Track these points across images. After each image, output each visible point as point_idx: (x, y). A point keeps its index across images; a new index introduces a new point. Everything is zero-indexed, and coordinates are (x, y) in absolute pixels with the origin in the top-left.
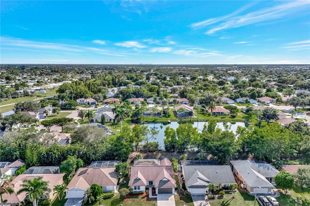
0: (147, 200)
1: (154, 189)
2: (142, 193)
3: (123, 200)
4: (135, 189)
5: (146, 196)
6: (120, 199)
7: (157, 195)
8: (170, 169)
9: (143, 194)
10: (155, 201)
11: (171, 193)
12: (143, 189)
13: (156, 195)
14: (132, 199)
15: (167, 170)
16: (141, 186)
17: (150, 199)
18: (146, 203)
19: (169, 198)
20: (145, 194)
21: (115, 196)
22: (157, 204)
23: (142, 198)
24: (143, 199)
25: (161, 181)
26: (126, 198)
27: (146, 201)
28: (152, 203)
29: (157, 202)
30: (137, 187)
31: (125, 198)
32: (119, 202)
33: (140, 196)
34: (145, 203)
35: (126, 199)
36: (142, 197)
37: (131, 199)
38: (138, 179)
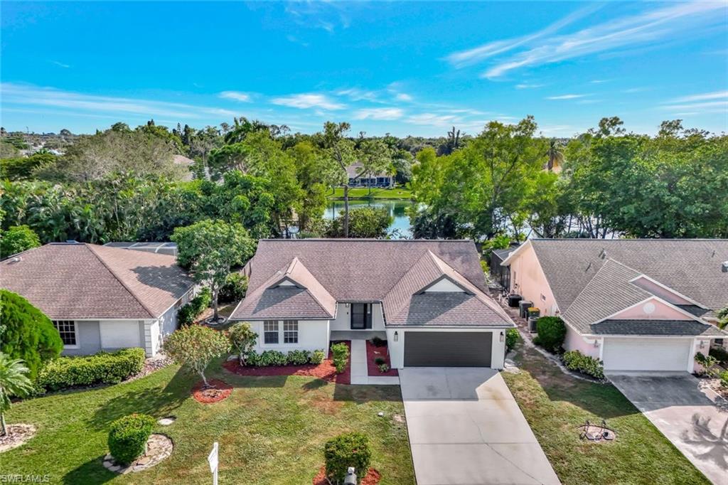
0: (338, 397)
1: (379, 344)
2: (308, 363)
3: (183, 400)
4: (267, 341)
5: (331, 376)
6: (167, 390)
7: (397, 374)
8: (460, 253)
9: (316, 365)
10: (388, 404)
11: (483, 361)
12: (314, 338)
13: (395, 373)
14: (247, 390)
15: (447, 257)
16: (303, 319)
17: (355, 392)
18: (333, 412)
19: (480, 390)
20: (325, 368)
21: (140, 376)
22: (404, 418)
23: (309, 386)
24: (311, 393)
25: (422, 293)
26: (206, 388)
27: (328, 405)
28: (368, 414)
29: (403, 407)
30: (281, 324)
31: (198, 386)
32: (158, 406)
33: (298, 379)
34: (323, 412)
35: (206, 393)
36: (309, 379)
37: (236, 390)
38: (287, 288)
